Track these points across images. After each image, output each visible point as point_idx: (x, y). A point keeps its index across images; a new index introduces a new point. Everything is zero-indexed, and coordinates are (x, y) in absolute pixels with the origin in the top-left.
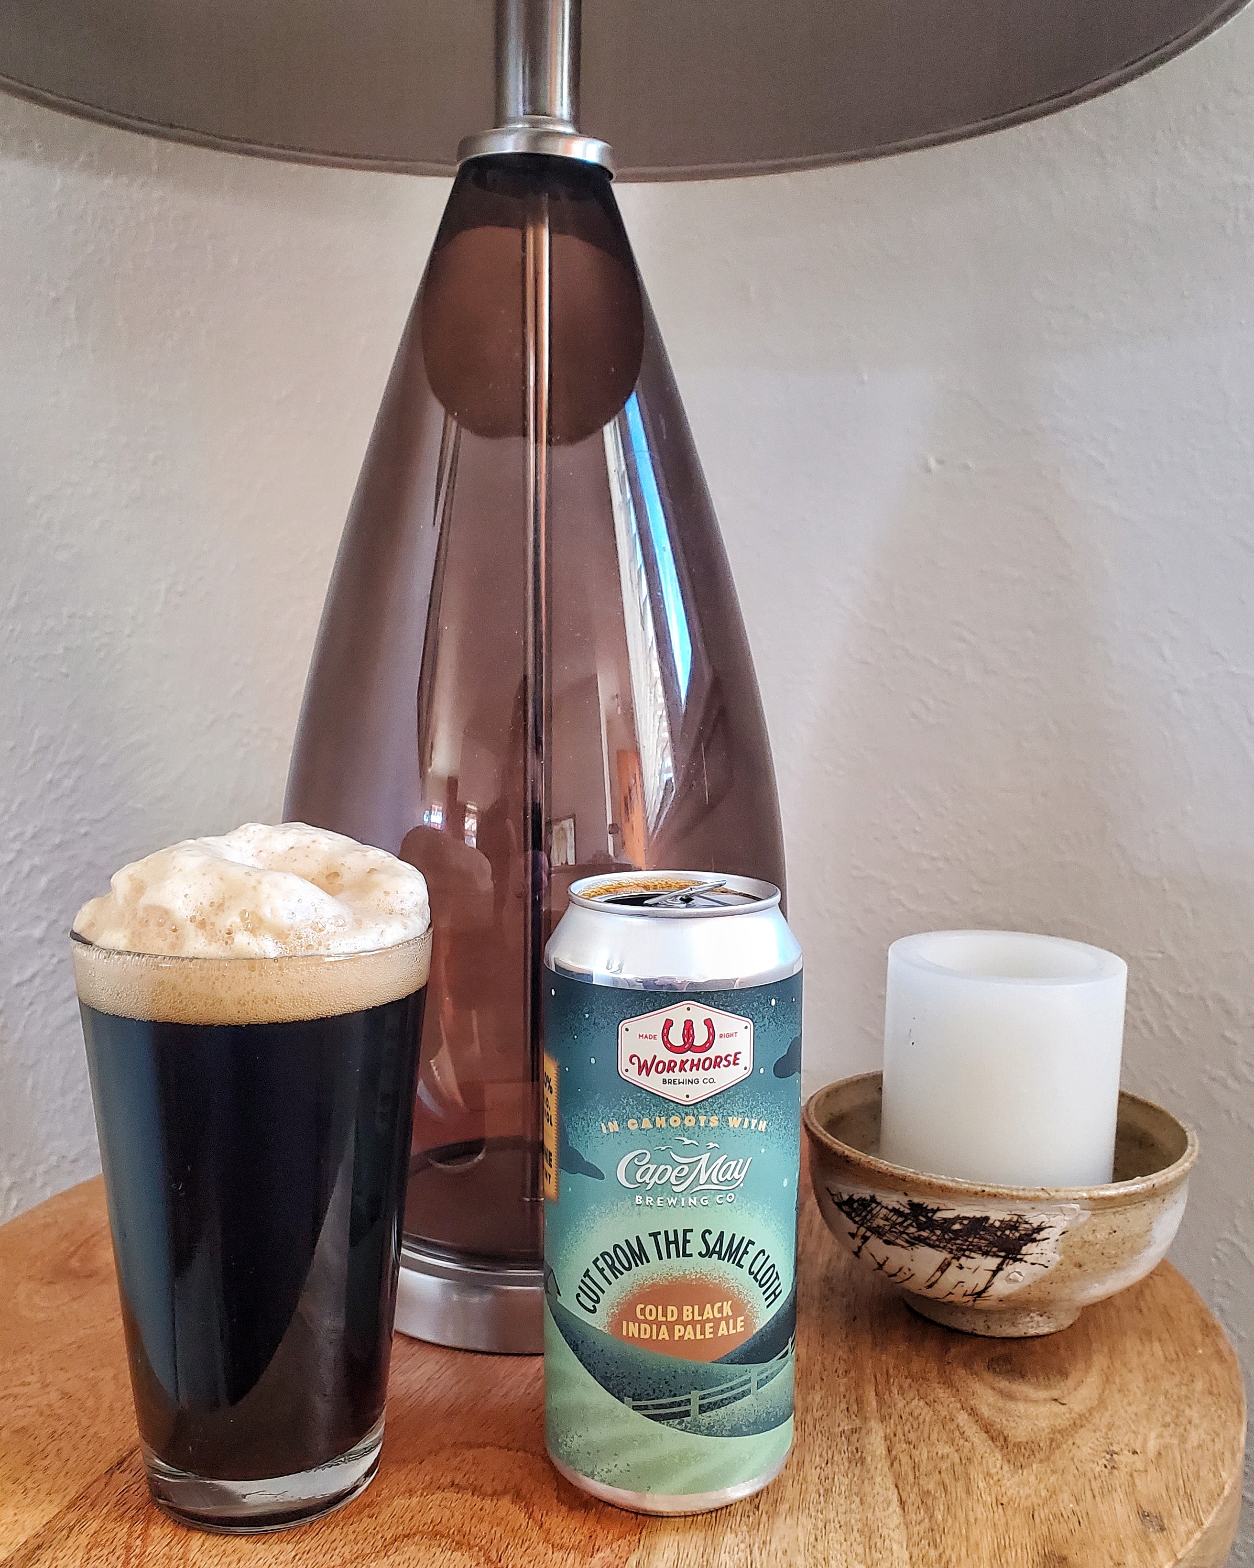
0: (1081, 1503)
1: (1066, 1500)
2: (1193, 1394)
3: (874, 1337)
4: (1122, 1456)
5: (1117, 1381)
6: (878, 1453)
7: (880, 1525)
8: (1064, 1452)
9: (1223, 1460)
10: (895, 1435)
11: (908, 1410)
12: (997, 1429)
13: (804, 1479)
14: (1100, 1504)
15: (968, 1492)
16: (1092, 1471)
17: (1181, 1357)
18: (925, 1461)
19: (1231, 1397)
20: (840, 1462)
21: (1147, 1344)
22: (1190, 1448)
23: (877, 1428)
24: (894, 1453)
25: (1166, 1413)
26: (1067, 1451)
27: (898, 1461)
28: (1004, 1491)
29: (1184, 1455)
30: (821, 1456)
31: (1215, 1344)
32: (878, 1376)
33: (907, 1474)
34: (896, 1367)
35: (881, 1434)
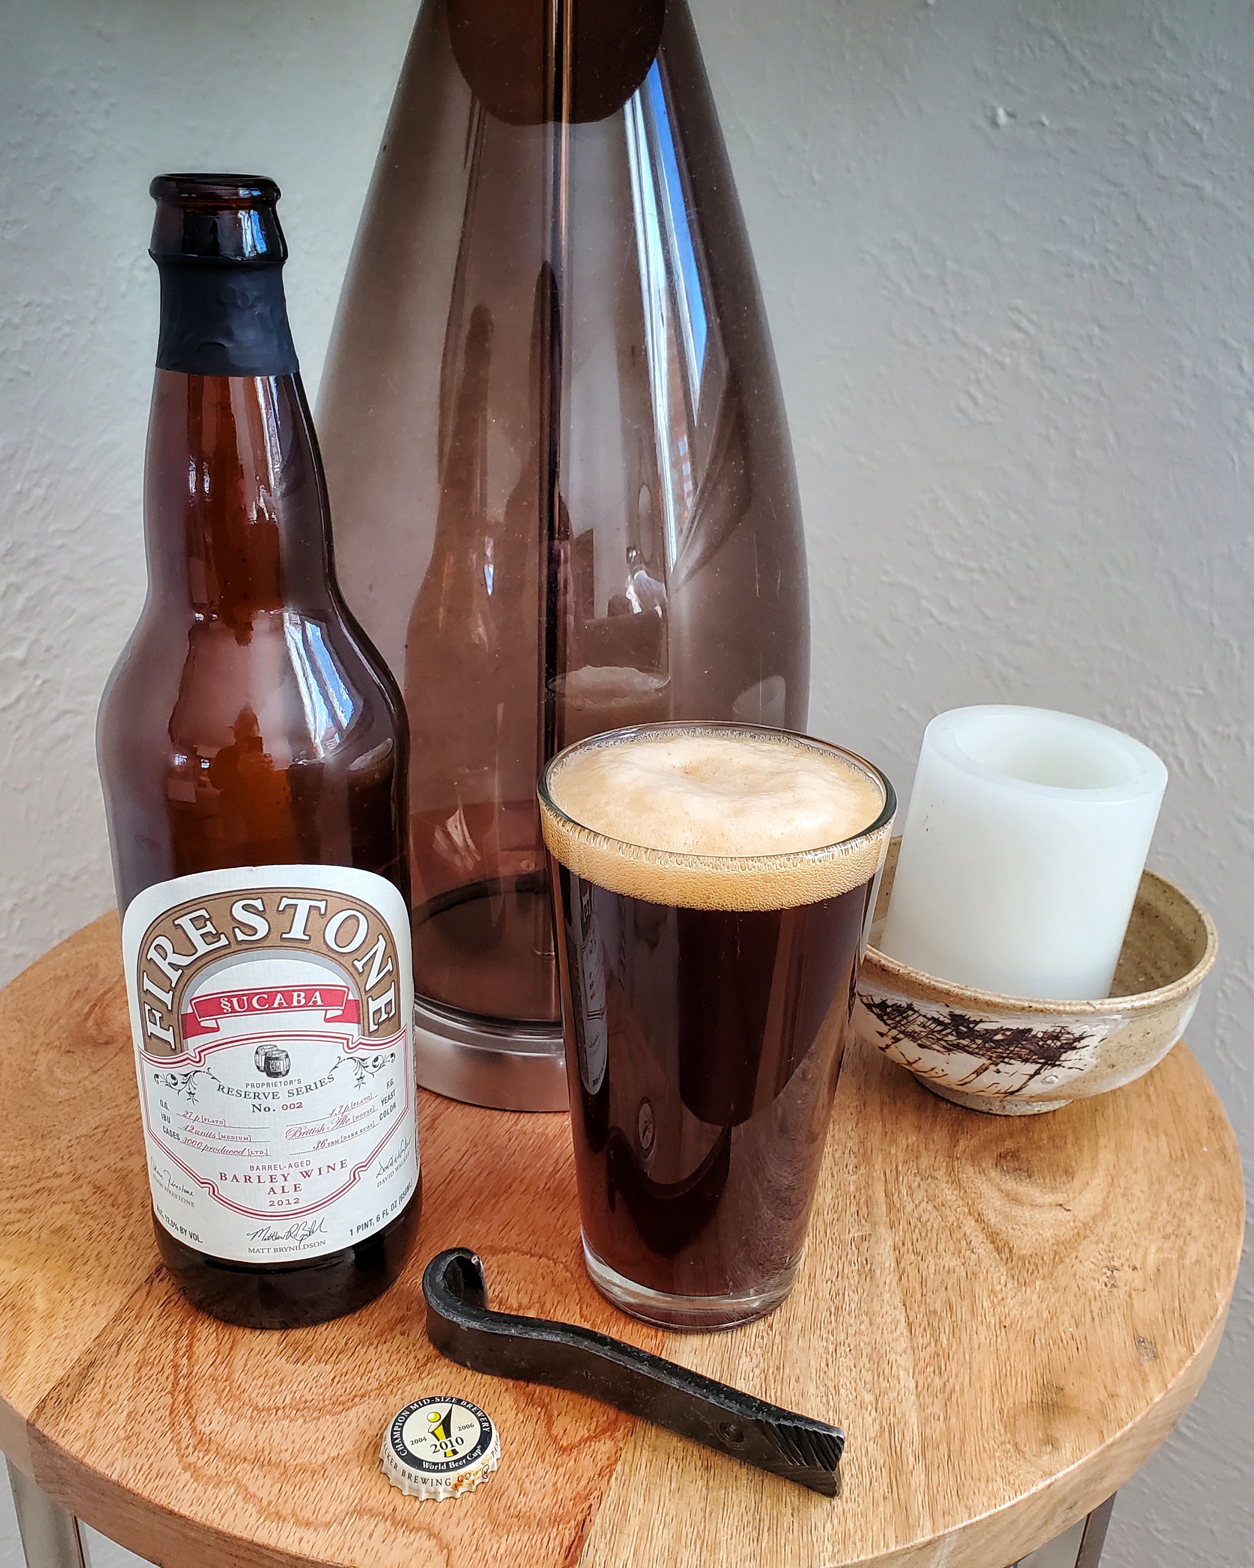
0: (1080, 1326)
1: (1067, 1323)
2: (1194, 1201)
3: (884, 1126)
4: (1121, 1273)
5: (1122, 1184)
6: (887, 1265)
7: (888, 1349)
8: (1067, 1267)
9: (1218, 1278)
10: (903, 1244)
11: (916, 1215)
12: (1003, 1239)
13: (816, 1294)
14: (1098, 1329)
15: (972, 1312)
16: (1093, 1289)
17: (1186, 1156)
18: (932, 1276)
19: (1231, 1203)
20: (850, 1275)
21: (1154, 1138)
22: (1188, 1262)
23: (887, 1236)
24: (902, 1265)
25: (1168, 1222)
26: (1069, 1267)
27: (906, 1274)
28: (1007, 1311)
29: (1182, 1272)
30: (832, 1268)
31: (1219, 1138)
32: (888, 1172)
33: (914, 1292)
34: (905, 1162)
35: (890, 1242)
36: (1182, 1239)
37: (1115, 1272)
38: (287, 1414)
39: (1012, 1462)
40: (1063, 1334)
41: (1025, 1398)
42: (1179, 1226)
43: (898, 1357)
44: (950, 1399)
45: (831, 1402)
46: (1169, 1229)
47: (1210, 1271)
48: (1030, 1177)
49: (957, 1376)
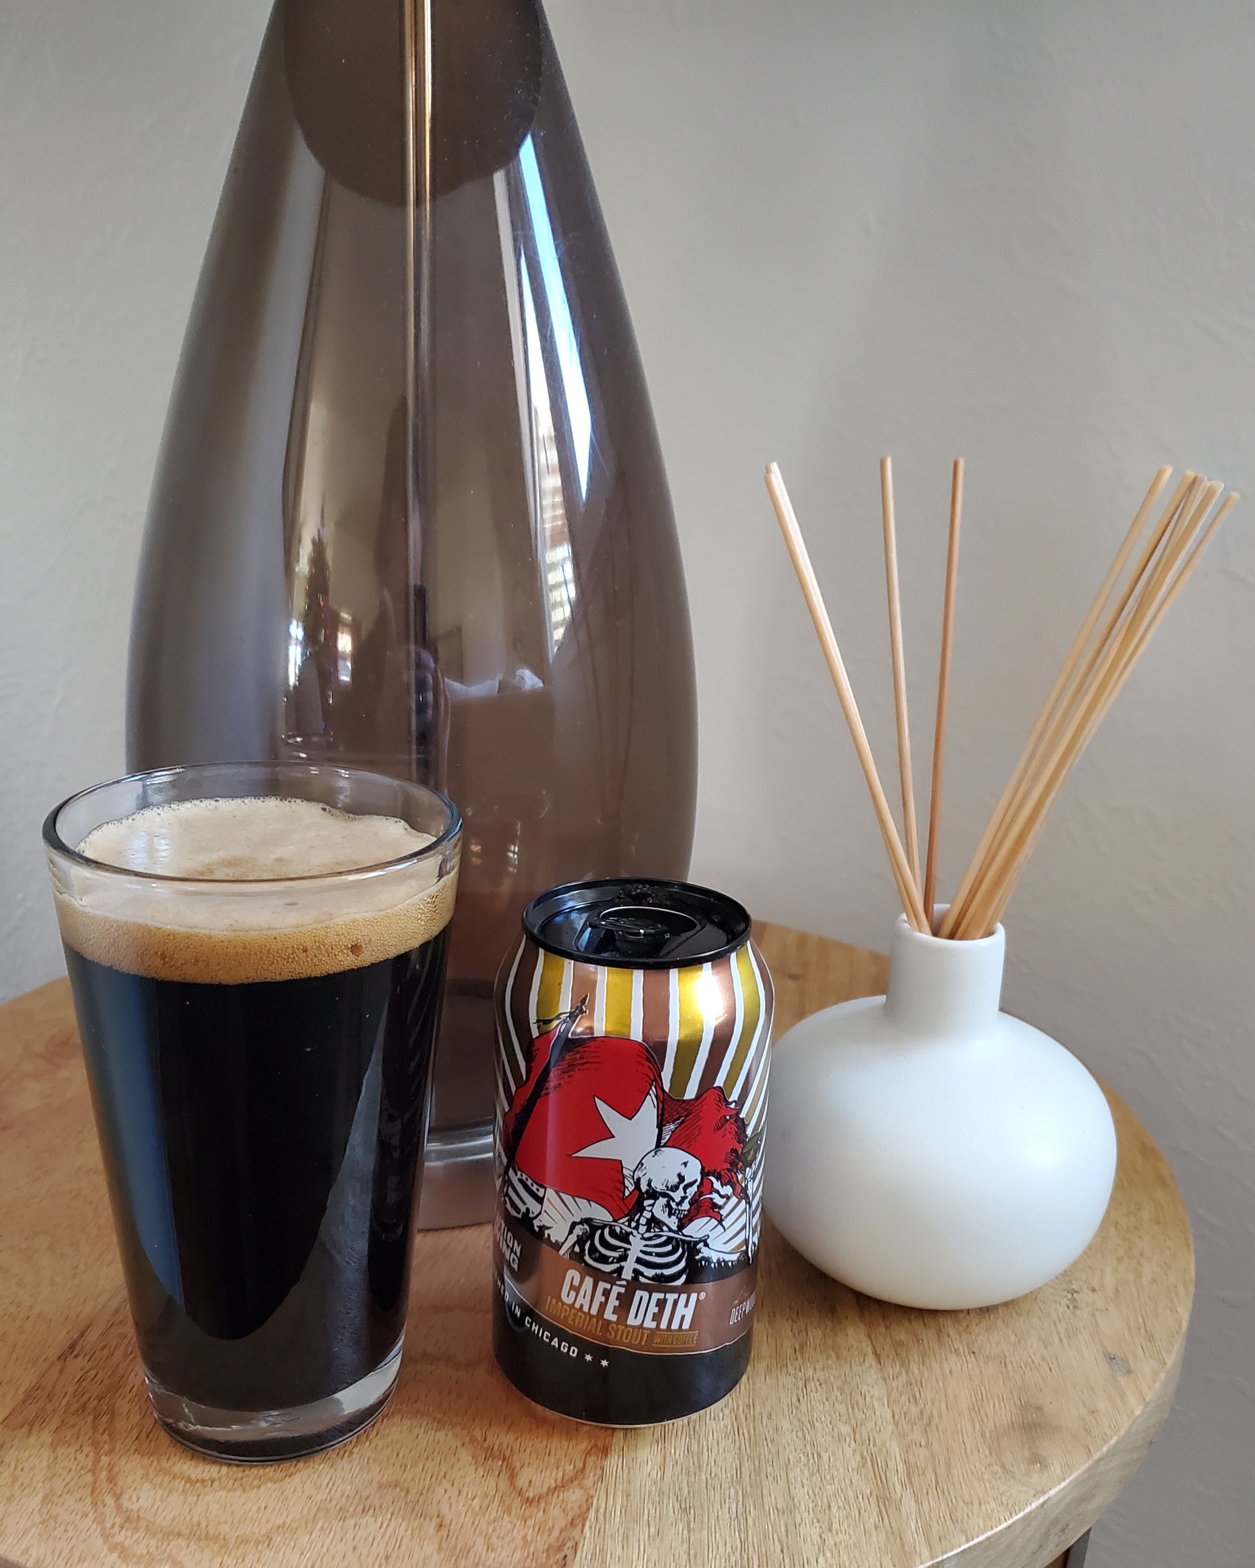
0: (1050, 1348)
2: (1141, 1224)
4: (1082, 1295)
9: (1177, 1294)
14: (1068, 1348)
15: (939, 1341)
16: (1057, 1312)
19: (1177, 1225)
22: (1146, 1283)
29: (1141, 1291)
31: (1156, 1167)
36: (1136, 1260)
37: (1075, 1295)
39: (1003, 1483)
40: (1033, 1356)
41: (1006, 1419)
42: (1130, 1249)
43: (871, 1389)
44: (929, 1424)
45: (807, 1435)
46: (1121, 1252)
47: (1169, 1288)
49: (933, 1403)
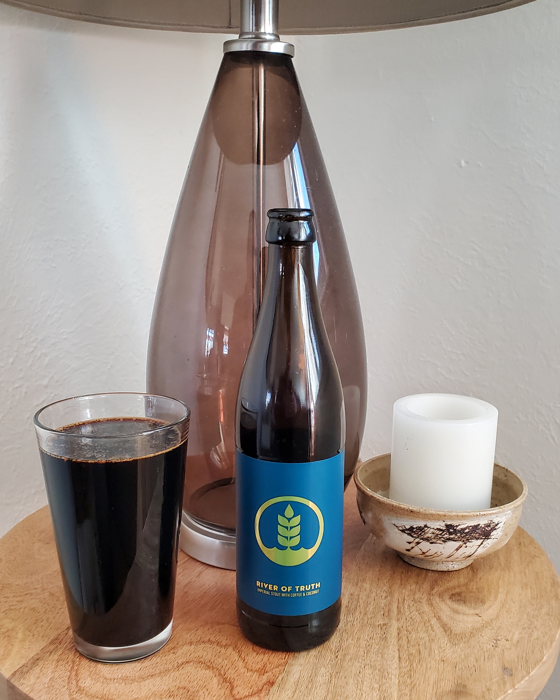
1: (472, 661)
3: (401, 582)
5: (507, 607)
6: (393, 635)
7: (388, 667)
10: (402, 627)
11: (410, 616)
12: (448, 626)
15: (429, 655)
16: (487, 648)
17: (539, 597)
18: (413, 640)
20: (376, 638)
21: (525, 590)
23: (395, 624)
24: (400, 635)
25: (526, 623)
26: (477, 639)
27: (401, 639)
28: (445, 655)
30: (368, 635)
31: (556, 590)
32: (400, 600)
33: (404, 645)
34: (408, 596)
35: (396, 626)
36: (531, 630)
37: (498, 642)
38: (118, 681)
40: (469, 665)
41: (448, 688)
42: (531, 625)
43: (392, 671)
44: (413, 688)
45: (359, 687)
46: (526, 626)
47: (543, 643)
48: (465, 603)
49: (418, 679)
